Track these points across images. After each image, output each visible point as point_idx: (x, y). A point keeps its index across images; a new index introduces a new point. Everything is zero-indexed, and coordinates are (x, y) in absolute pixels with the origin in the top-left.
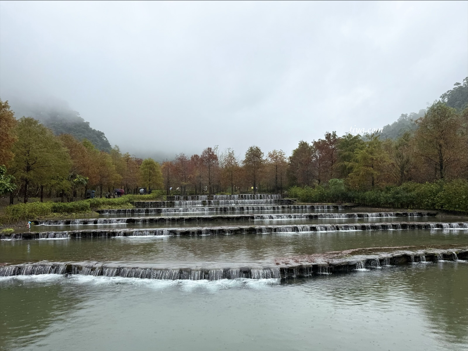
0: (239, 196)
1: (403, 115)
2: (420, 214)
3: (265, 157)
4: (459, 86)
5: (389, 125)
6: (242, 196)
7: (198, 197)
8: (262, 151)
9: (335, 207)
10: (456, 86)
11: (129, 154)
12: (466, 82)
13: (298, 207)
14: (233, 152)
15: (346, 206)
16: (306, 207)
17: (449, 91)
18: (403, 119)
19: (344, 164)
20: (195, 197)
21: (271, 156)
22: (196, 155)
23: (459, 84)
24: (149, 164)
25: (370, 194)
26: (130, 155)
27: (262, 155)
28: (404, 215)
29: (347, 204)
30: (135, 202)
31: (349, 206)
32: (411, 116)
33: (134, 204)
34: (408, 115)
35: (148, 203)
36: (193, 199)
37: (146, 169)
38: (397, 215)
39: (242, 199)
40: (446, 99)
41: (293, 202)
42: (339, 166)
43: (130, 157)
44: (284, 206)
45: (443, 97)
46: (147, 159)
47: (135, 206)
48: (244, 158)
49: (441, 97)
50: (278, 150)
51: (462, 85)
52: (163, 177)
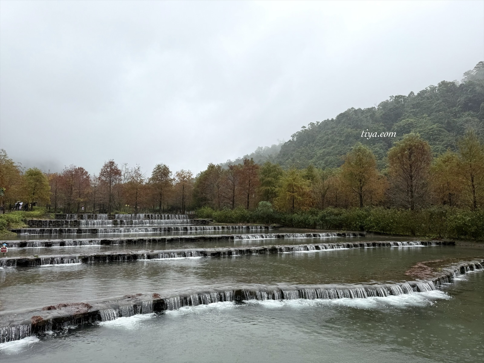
0: (145, 215)
1: (259, 147)
2: (354, 235)
3: (172, 176)
4: (305, 129)
5: (248, 155)
6: (148, 215)
7: (96, 216)
8: (170, 170)
9: (266, 227)
10: (303, 129)
11: (13, 161)
12: (310, 126)
13: (236, 227)
14: (139, 168)
15: (274, 227)
16: (242, 227)
17: (297, 132)
18: (259, 151)
19: (267, 189)
20: (92, 215)
21: (178, 175)
22: (81, 168)
23: (305, 127)
24: (35, 175)
25: (296, 217)
26: (13, 163)
27: (170, 174)
28: (343, 235)
29: (275, 225)
30: (28, 220)
31: (277, 227)
32: (265, 149)
33: (27, 223)
34: (263, 148)
35: (46, 221)
36: (90, 218)
37: (31, 181)
38: (339, 235)
39: (148, 218)
40: (295, 138)
41: (208, 222)
42: (263, 190)
43: (14, 165)
44: (224, 226)
45: (293, 136)
46: (32, 169)
47: (28, 225)
48: (150, 176)
49: (292, 137)
50: (186, 170)
51: (307, 128)
52: (51, 191)
